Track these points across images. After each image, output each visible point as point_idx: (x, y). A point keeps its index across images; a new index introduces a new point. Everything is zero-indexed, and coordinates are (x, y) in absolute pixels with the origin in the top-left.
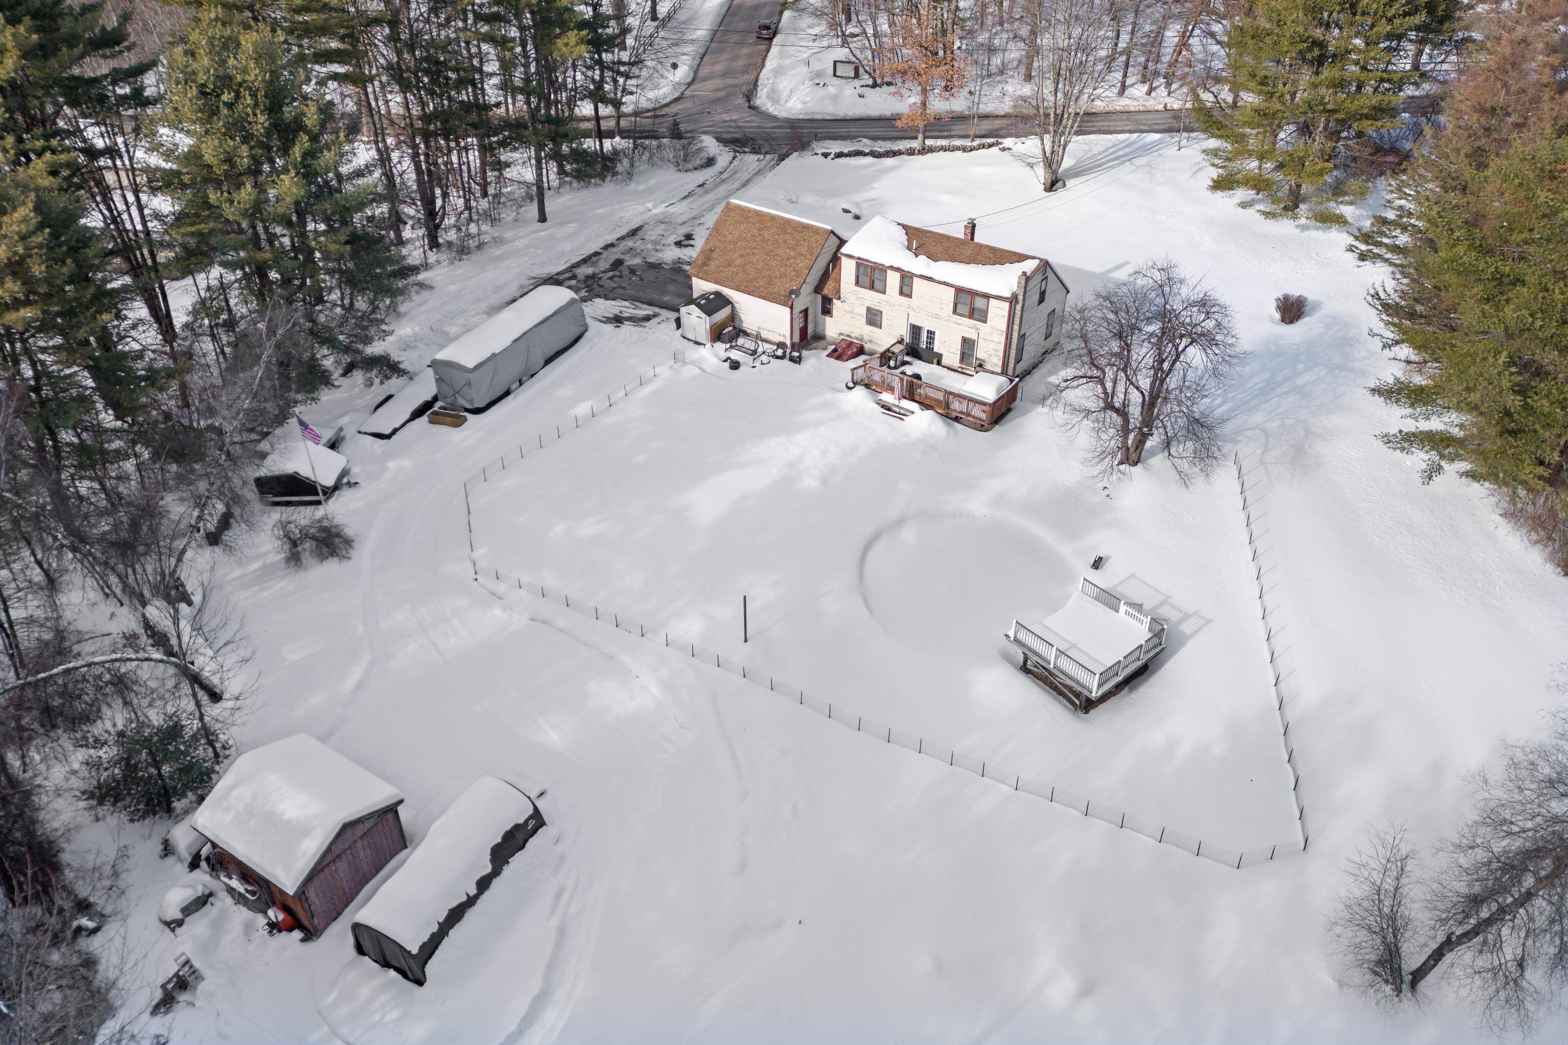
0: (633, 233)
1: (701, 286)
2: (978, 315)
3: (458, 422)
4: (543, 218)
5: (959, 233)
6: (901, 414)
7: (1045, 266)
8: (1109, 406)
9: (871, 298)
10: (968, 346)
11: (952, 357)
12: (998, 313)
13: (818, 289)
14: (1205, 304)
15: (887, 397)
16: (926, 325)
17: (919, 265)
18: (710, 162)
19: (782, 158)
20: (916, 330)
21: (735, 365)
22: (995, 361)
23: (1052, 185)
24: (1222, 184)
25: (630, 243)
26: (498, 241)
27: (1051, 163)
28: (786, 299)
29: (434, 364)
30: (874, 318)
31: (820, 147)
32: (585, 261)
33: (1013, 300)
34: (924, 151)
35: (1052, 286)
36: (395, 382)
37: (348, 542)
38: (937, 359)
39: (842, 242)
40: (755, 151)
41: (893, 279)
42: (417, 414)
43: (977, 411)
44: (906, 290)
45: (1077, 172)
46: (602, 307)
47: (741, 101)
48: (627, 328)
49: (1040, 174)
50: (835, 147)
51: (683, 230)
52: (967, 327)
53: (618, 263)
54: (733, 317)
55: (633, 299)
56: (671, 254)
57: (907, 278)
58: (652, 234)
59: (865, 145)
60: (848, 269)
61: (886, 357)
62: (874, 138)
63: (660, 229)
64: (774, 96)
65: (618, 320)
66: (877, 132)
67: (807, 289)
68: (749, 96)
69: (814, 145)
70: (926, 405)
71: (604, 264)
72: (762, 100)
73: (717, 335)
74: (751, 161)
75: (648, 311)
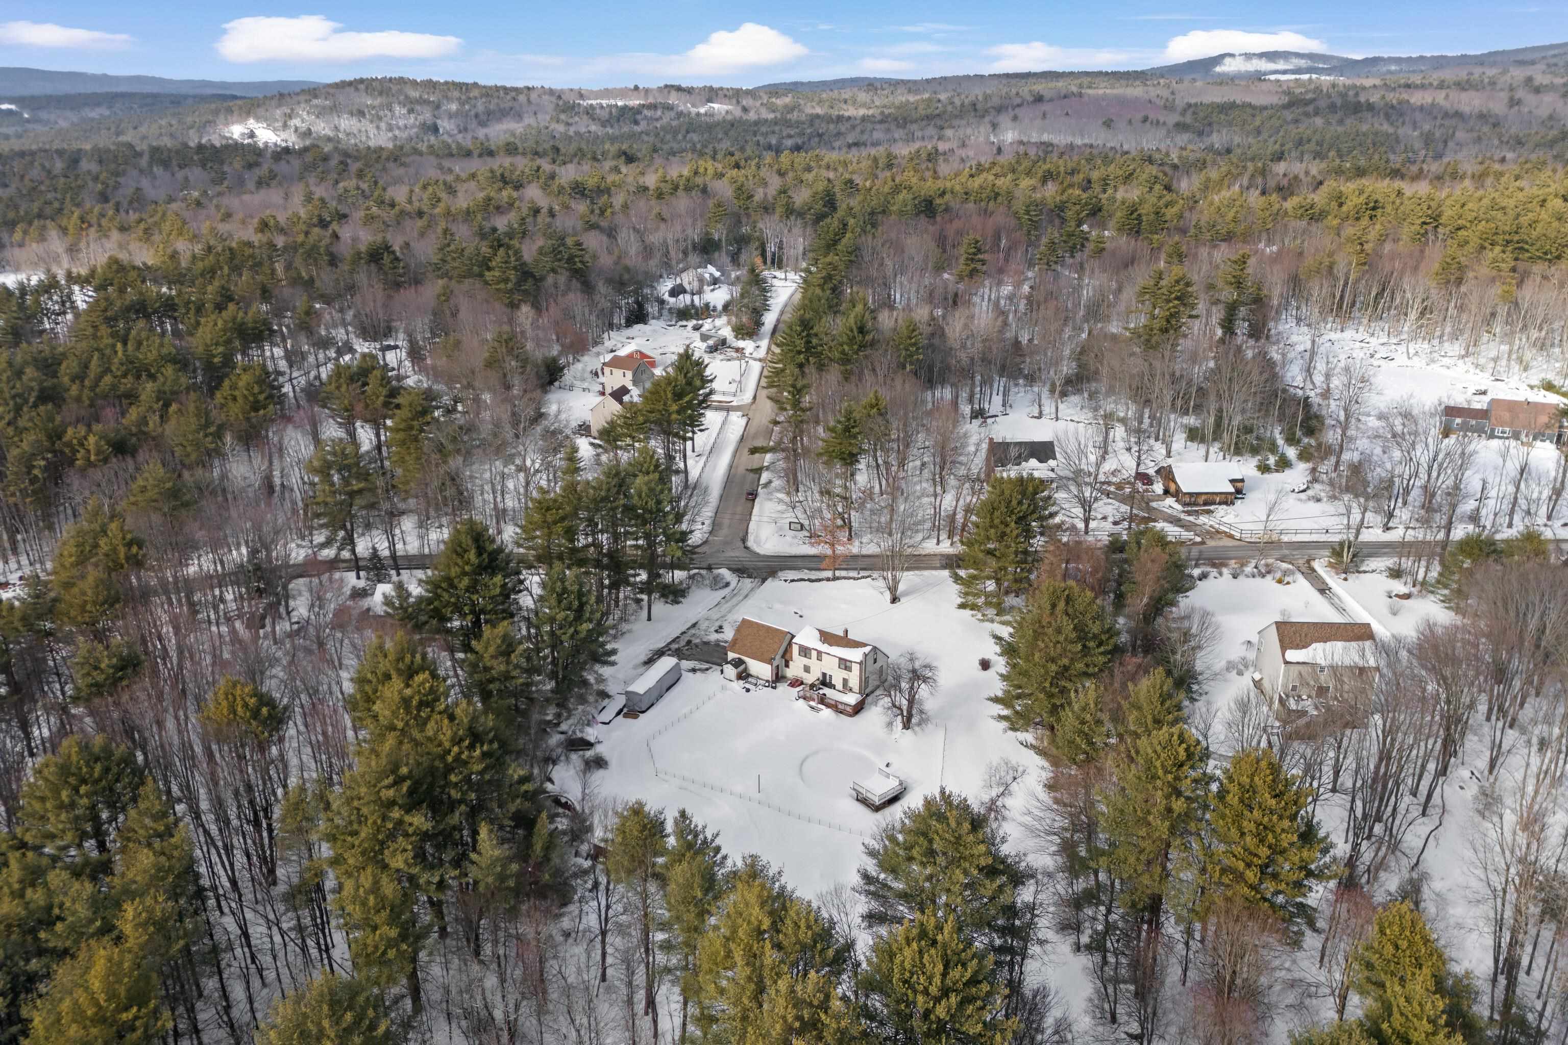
0: (694, 625)
1: (731, 655)
2: (848, 668)
3: (635, 717)
4: (649, 619)
5: (841, 634)
6: (818, 710)
7: (875, 648)
8: (894, 706)
9: (805, 661)
10: (845, 681)
11: (839, 686)
12: (856, 668)
13: (783, 656)
14: (928, 666)
15: (812, 703)
16: (828, 673)
17: (824, 648)
18: (727, 585)
19: (764, 580)
20: (824, 675)
21: (748, 690)
22: (856, 688)
23: (894, 600)
24: (962, 606)
25: (693, 631)
26: (630, 631)
27: (893, 589)
28: (770, 661)
29: (627, 693)
30: (807, 669)
31: (783, 575)
32: (673, 641)
33: (860, 663)
34: (835, 579)
35: (880, 656)
36: (606, 701)
37: (606, 763)
38: (833, 687)
39: (793, 637)
40: (750, 577)
41: (814, 654)
42: (618, 714)
43: (849, 709)
44: (819, 658)
45: (906, 593)
46: (686, 664)
47: (740, 544)
48: (698, 674)
49: (888, 596)
50: (791, 575)
51: (717, 624)
52: (844, 674)
53: (689, 642)
54: (746, 669)
55: (699, 660)
56: (713, 637)
57: (819, 653)
58: (703, 625)
59: (805, 574)
60: (795, 649)
61: (812, 686)
62: (810, 569)
63: (706, 623)
64: (757, 542)
65: (694, 670)
66: (813, 565)
67: (778, 657)
68: (744, 540)
69: (780, 574)
70: (828, 706)
71: (683, 643)
72: (751, 543)
73: (740, 677)
74: (747, 583)
75: (706, 666)
